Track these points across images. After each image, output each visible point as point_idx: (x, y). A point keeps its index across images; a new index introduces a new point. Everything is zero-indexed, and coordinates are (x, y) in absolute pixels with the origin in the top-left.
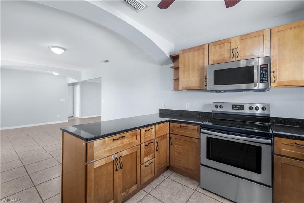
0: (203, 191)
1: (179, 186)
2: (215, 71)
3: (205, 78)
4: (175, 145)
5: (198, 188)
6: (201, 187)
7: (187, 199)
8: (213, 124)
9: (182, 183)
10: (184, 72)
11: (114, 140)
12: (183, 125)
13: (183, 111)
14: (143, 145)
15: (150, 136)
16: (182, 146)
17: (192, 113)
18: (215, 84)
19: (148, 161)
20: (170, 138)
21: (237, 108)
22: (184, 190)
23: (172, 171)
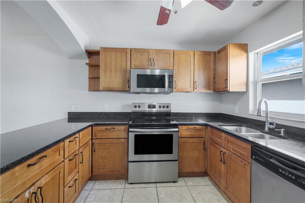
0: (131, 185)
1: (108, 192)
2: (137, 75)
3: (128, 80)
4: (99, 151)
5: (126, 185)
6: (129, 183)
7: (121, 201)
8: (132, 123)
9: (109, 188)
10: (105, 71)
11: (29, 166)
12: (108, 127)
13: (101, 112)
14: (67, 161)
15: (74, 147)
16: (107, 149)
17: (111, 114)
18: (138, 87)
19: (72, 179)
20: (93, 144)
21: (151, 107)
22: (114, 193)
23: (94, 180)
